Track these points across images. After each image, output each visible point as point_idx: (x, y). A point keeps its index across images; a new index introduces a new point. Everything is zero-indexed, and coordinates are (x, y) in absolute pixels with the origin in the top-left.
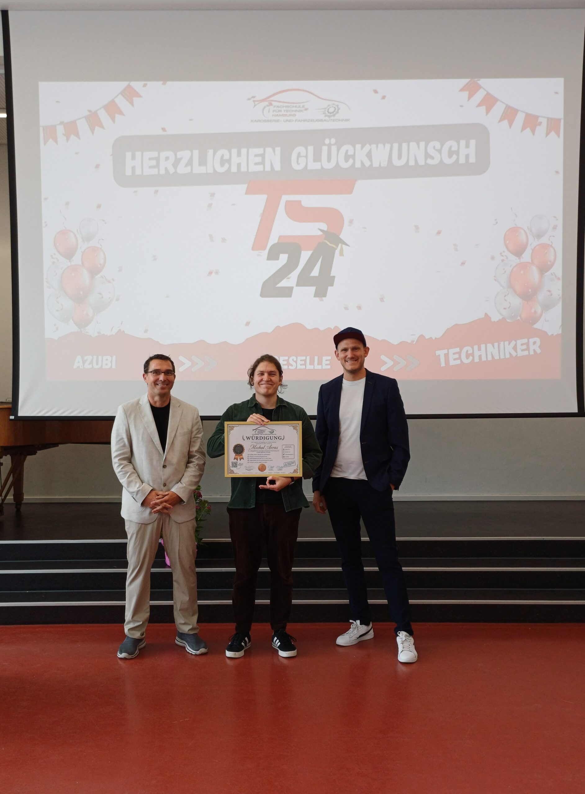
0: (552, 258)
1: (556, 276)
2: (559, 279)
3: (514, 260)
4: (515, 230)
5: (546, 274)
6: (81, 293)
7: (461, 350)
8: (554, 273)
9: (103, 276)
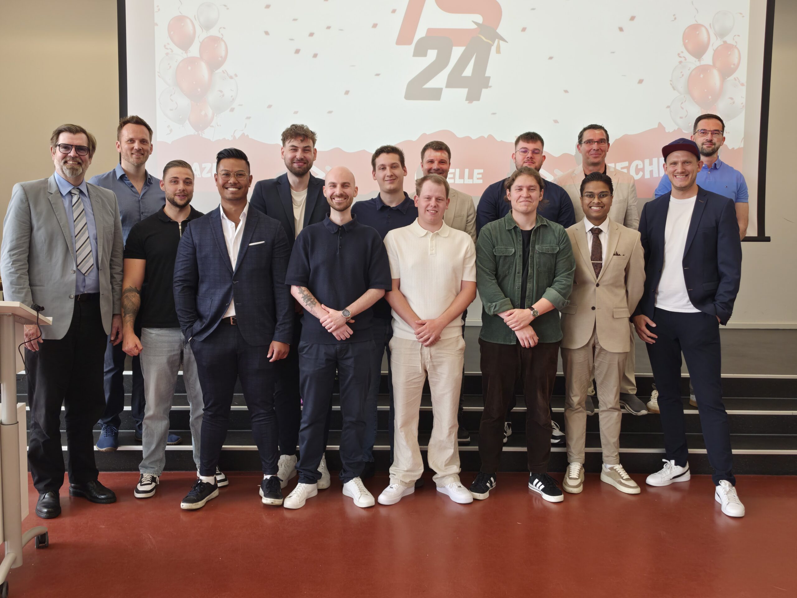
0: (736, 61)
1: (739, 81)
2: (742, 85)
3: (693, 63)
4: (695, 28)
5: (728, 79)
6: (199, 90)
7: (630, 164)
8: (737, 78)
9: (225, 71)
